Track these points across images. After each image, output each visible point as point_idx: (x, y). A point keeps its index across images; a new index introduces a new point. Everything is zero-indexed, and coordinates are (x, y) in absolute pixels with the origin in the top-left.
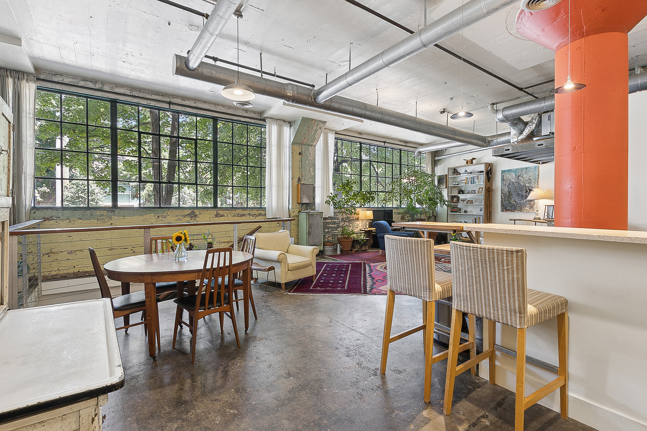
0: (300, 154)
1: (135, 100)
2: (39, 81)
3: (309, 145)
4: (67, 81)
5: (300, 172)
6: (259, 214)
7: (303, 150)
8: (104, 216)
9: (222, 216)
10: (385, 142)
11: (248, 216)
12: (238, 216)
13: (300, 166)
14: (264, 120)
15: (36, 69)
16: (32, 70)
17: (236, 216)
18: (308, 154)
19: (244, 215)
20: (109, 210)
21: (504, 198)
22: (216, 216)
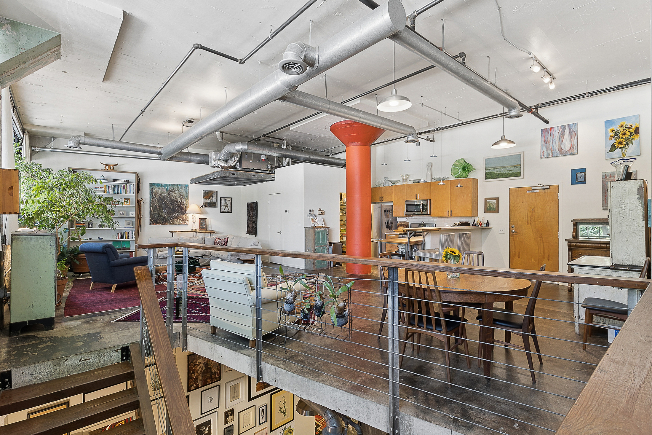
21: (153, 212)
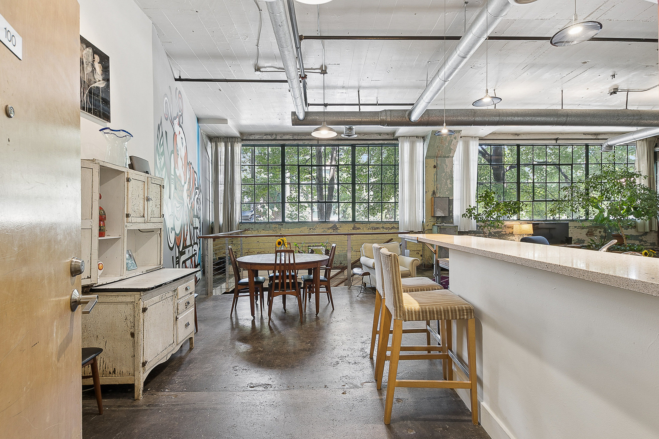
0: (435, 167)
1: (295, 142)
2: (243, 141)
3: (445, 157)
4: (257, 137)
5: (435, 185)
6: (392, 228)
7: (439, 163)
8: (276, 228)
9: (359, 229)
10: (557, 139)
11: (382, 229)
12: (372, 229)
13: (434, 179)
14: (397, 140)
15: (241, 133)
16: (238, 135)
17: (370, 229)
18: (445, 166)
19: (378, 228)
20: (279, 224)
22: (353, 229)
